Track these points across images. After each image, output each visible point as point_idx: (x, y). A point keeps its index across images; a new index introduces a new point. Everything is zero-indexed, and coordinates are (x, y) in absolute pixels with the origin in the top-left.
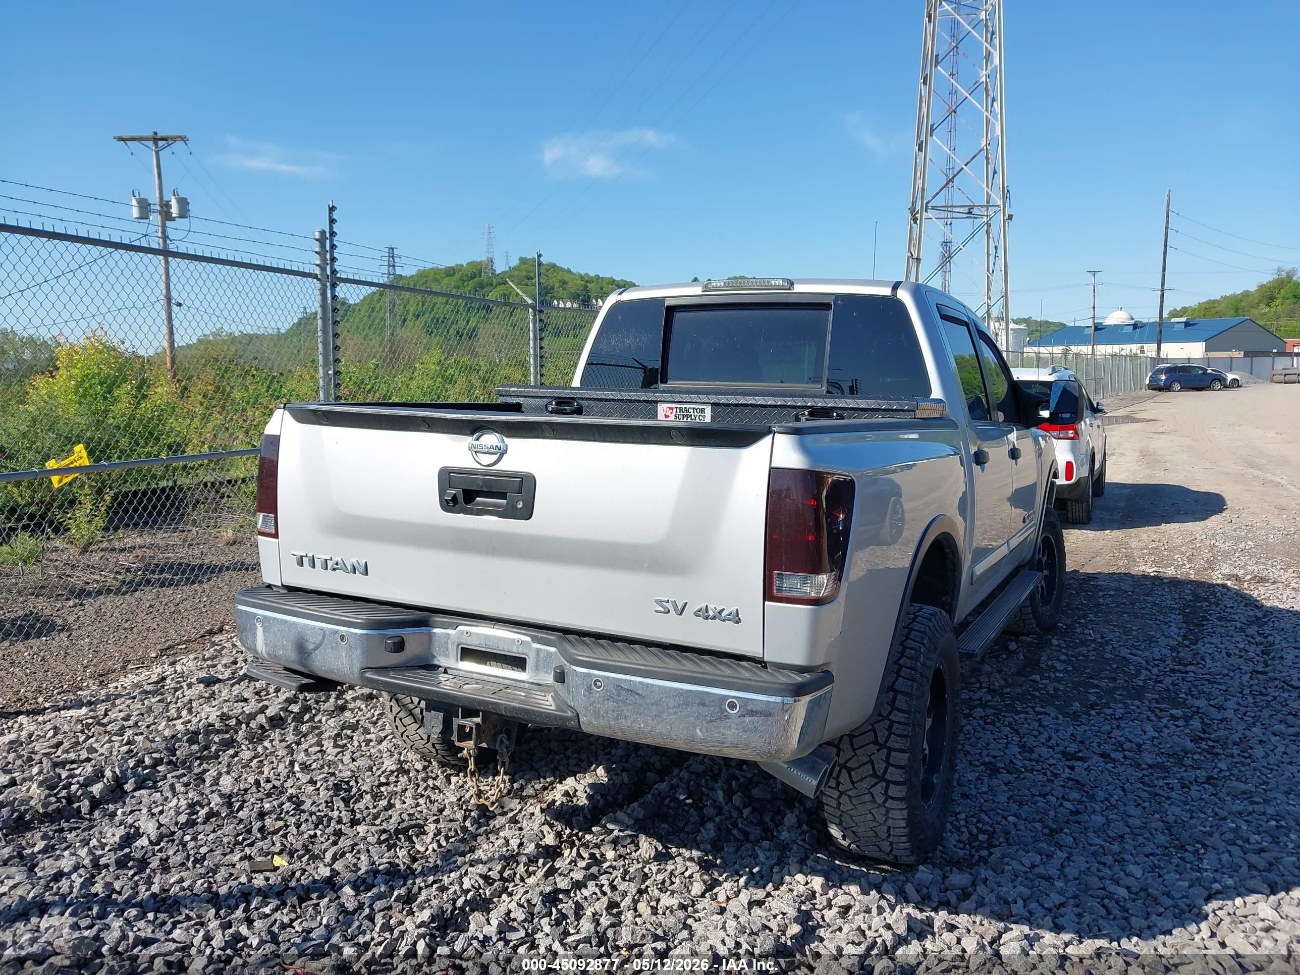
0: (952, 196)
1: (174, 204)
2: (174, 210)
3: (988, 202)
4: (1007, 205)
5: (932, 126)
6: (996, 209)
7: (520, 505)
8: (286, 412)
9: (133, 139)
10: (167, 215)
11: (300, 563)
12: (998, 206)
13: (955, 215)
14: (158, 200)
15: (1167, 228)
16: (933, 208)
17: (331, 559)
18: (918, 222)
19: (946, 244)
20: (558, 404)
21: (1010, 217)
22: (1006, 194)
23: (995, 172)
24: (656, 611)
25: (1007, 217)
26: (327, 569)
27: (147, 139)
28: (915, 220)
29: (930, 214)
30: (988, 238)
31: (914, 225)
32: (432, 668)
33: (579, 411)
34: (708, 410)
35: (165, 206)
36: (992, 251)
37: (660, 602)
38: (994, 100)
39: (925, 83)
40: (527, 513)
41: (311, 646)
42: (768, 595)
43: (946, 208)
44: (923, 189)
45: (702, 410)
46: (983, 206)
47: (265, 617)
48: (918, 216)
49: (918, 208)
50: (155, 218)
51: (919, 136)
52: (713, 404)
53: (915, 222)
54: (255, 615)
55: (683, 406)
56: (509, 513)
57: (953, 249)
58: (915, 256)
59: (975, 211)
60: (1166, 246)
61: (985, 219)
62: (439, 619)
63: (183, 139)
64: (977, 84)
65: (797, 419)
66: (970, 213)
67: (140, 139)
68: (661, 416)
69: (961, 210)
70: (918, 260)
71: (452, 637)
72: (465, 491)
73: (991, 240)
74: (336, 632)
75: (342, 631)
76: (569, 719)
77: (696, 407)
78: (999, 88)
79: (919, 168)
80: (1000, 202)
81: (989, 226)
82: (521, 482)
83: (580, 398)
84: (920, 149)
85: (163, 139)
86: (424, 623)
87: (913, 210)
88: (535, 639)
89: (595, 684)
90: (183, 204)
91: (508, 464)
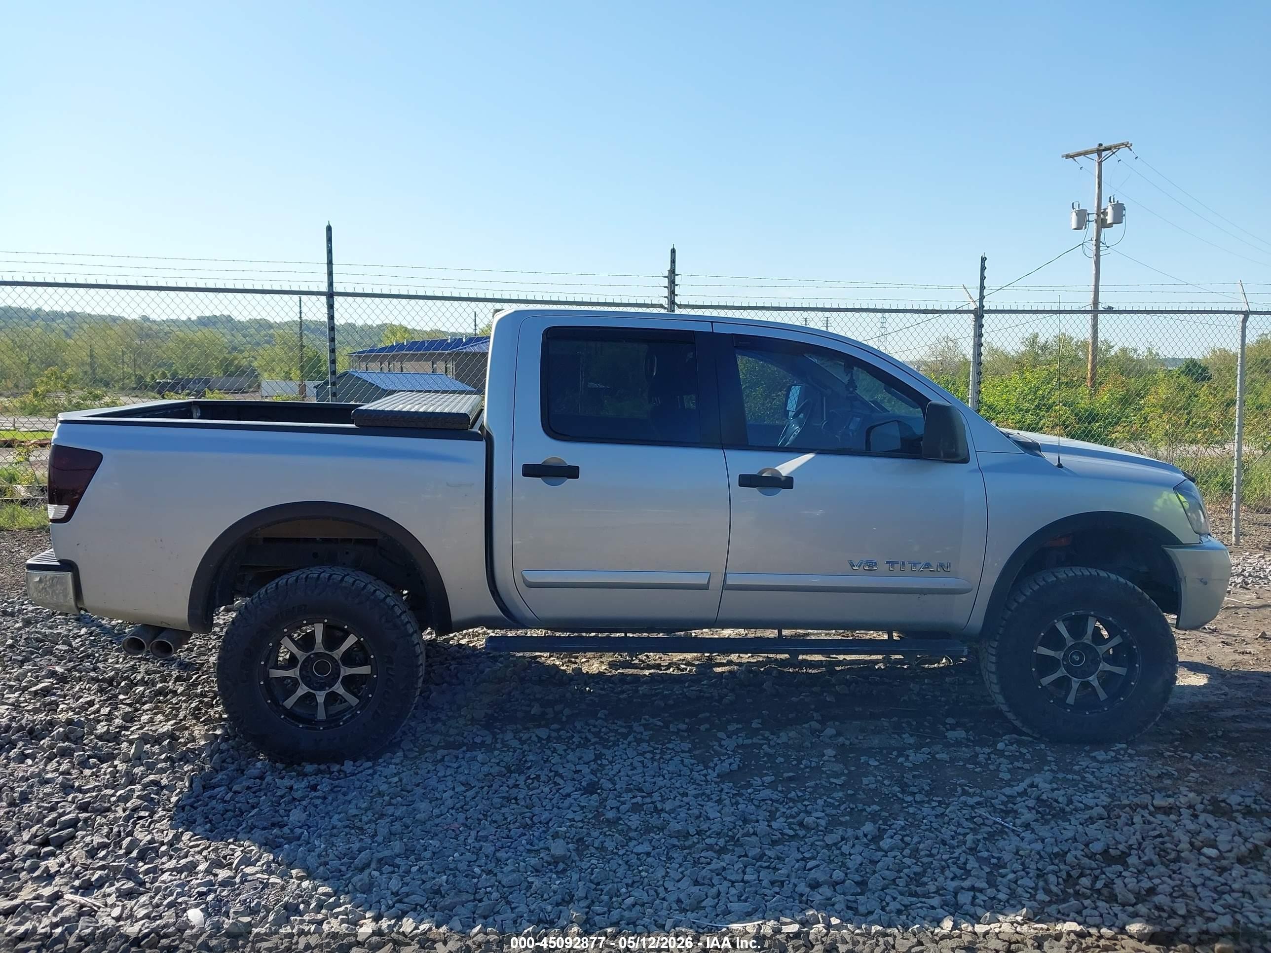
1: (1110, 211)
2: (1109, 219)
9: (1079, 154)
10: (1102, 224)
14: (1095, 209)
27: (1092, 152)
35: (1101, 213)
50: (1093, 226)
63: (1126, 145)
67: (1085, 153)
85: (1106, 149)
90: (1119, 210)
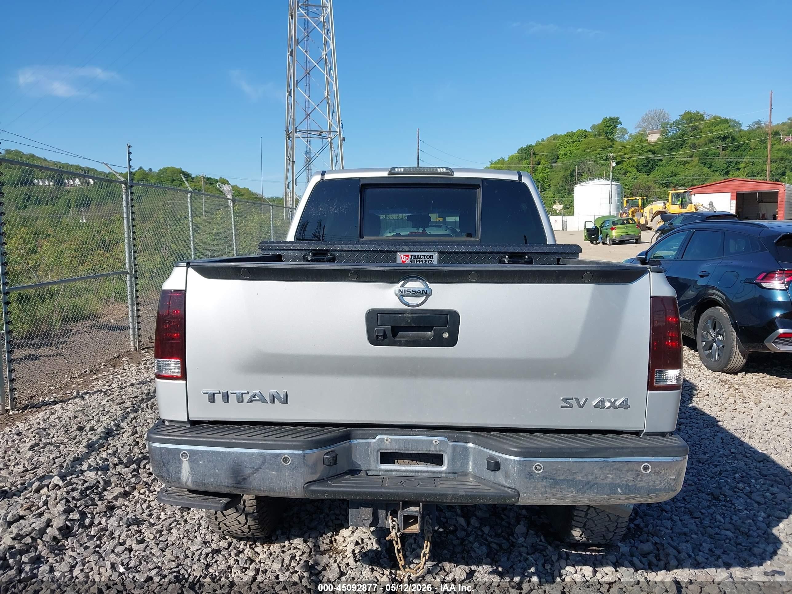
0: (310, 124)
3: (330, 129)
4: (342, 131)
5: (297, 81)
6: (335, 134)
7: (446, 335)
8: (190, 270)
11: (212, 399)
12: (337, 132)
13: (312, 136)
15: (418, 149)
16: (300, 131)
17: (248, 393)
18: (292, 139)
19: (308, 153)
20: (314, 255)
21: (344, 139)
22: (341, 125)
23: (333, 112)
24: (562, 407)
25: (342, 138)
26: (242, 401)
28: (289, 137)
29: (299, 134)
30: (331, 150)
31: (289, 141)
32: (354, 471)
33: (333, 260)
34: (436, 255)
36: (334, 158)
37: (565, 400)
38: (331, 69)
39: (291, 55)
40: (452, 342)
41: (248, 471)
42: (651, 386)
43: (306, 131)
44: (293, 119)
45: (431, 257)
46: (328, 132)
47: (191, 451)
48: (291, 135)
49: (291, 130)
51: (289, 87)
52: (439, 252)
53: (289, 139)
54: (180, 450)
55: (417, 254)
56: (438, 342)
57: (312, 156)
58: (291, 160)
59: (323, 134)
60: (418, 159)
61: (329, 139)
62: (359, 431)
64: (321, 59)
65: (502, 262)
66: (320, 135)
68: (399, 261)
69: (316, 133)
70: (293, 162)
71: (372, 445)
72: (393, 328)
73: (333, 152)
74: (278, 455)
75: (284, 454)
76: (510, 497)
77: (427, 254)
78: (334, 61)
79: (290, 106)
80: (338, 130)
81: (331, 143)
82: (447, 318)
83: (332, 250)
84: (290, 95)
86: (347, 437)
87: (287, 131)
88: (450, 438)
89: (536, 468)
91: (432, 304)
